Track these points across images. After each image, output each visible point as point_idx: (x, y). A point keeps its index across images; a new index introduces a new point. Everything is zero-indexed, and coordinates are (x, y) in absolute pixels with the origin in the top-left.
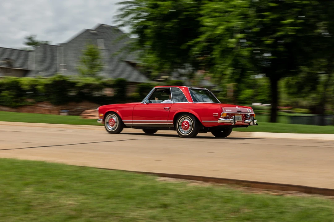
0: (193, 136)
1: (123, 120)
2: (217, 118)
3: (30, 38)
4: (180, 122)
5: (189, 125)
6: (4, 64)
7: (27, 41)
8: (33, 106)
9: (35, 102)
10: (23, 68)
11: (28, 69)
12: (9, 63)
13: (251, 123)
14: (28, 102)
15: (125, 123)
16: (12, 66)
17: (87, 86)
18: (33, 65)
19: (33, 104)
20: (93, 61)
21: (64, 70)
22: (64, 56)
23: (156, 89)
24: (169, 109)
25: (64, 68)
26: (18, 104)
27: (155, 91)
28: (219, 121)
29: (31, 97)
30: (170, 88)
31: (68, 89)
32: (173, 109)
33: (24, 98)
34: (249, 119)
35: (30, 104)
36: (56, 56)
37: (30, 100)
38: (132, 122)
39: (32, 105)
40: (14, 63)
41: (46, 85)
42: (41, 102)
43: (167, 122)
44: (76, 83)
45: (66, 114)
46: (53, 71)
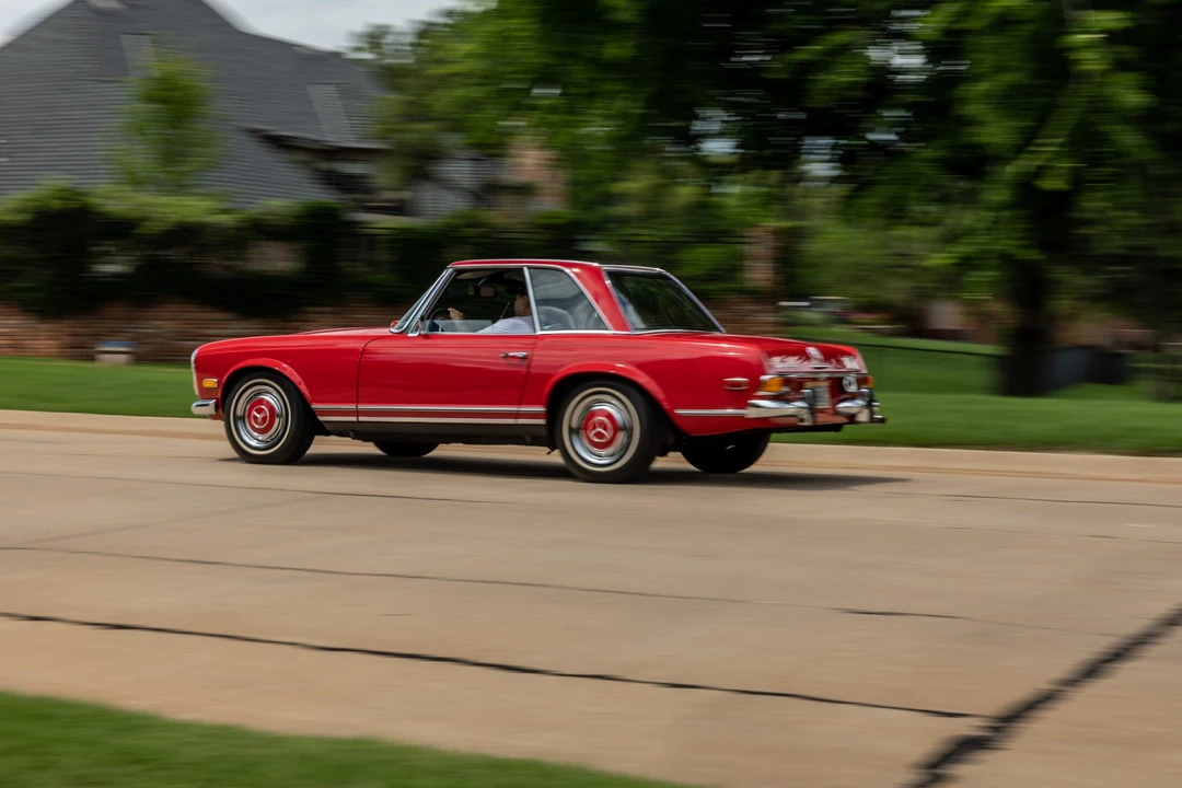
0: (636, 473)
1: (315, 406)
2: (742, 397)
4: (572, 414)
5: (617, 428)
13: (863, 417)
15: (321, 418)
20: (176, 127)
23: (459, 272)
24: (525, 358)
27: (455, 281)
28: (750, 413)
30: (521, 270)
31: (95, 249)
32: (543, 359)
34: (853, 397)
38: (357, 413)
43: (517, 415)
44: (137, 220)
45: (123, 357)
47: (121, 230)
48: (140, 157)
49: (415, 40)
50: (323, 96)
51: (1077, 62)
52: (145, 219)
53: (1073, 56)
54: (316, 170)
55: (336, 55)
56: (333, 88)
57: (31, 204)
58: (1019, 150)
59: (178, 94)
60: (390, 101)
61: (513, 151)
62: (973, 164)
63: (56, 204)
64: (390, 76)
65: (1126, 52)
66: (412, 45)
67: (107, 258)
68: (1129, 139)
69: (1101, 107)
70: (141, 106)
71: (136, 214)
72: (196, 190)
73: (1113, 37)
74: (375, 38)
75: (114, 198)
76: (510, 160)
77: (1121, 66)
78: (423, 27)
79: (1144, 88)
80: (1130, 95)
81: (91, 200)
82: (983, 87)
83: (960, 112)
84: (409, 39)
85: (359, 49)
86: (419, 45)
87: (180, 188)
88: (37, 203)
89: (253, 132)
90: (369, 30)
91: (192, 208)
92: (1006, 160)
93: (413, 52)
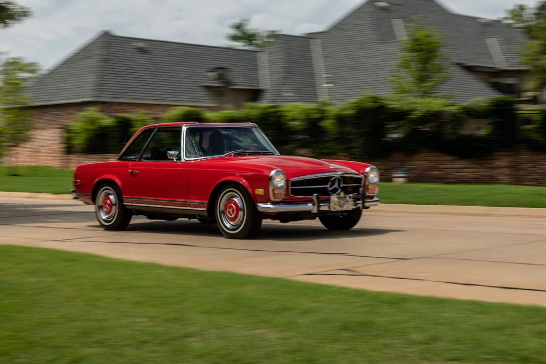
3: (238, 27)
6: (215, 79)
7: (233, 32)
10: (247, 86)
11: (260, 88)
12: (221, 77)
16: (228, 83)
17: (432, 116)
18: (266, 80)
20: (426, 63)
21: (329, 88)
22: (324, 57)
25: (328, 83)
31: (389, 126)
36: (311, 59)
40: (231, 76)
41: (341, 119)
44: (409, 111)
45: (402, 180)
46: (308, 90)
47: (400, 116)
48: (407, 79)
49: (537, 11)
50: (493, 43)
52: (413, 110)
54: (489, 82)
55: (498, 22)
56: (497, 39)
63: (370, 105)
64: (529, 32)
66: (536, 14)
67: (394, 131)
70: (408, 54)
71: (408, 108)
74: (517, 12)
75: (395, 101)
78: (542, 4)
81: (385, 102)
84: (534, 11)
85: (506, 18)
86: (540, 14)
87: (426, 94)
88: (357, 105)
89: (459, 64)
91: (435, 104)
93: (537, 18)
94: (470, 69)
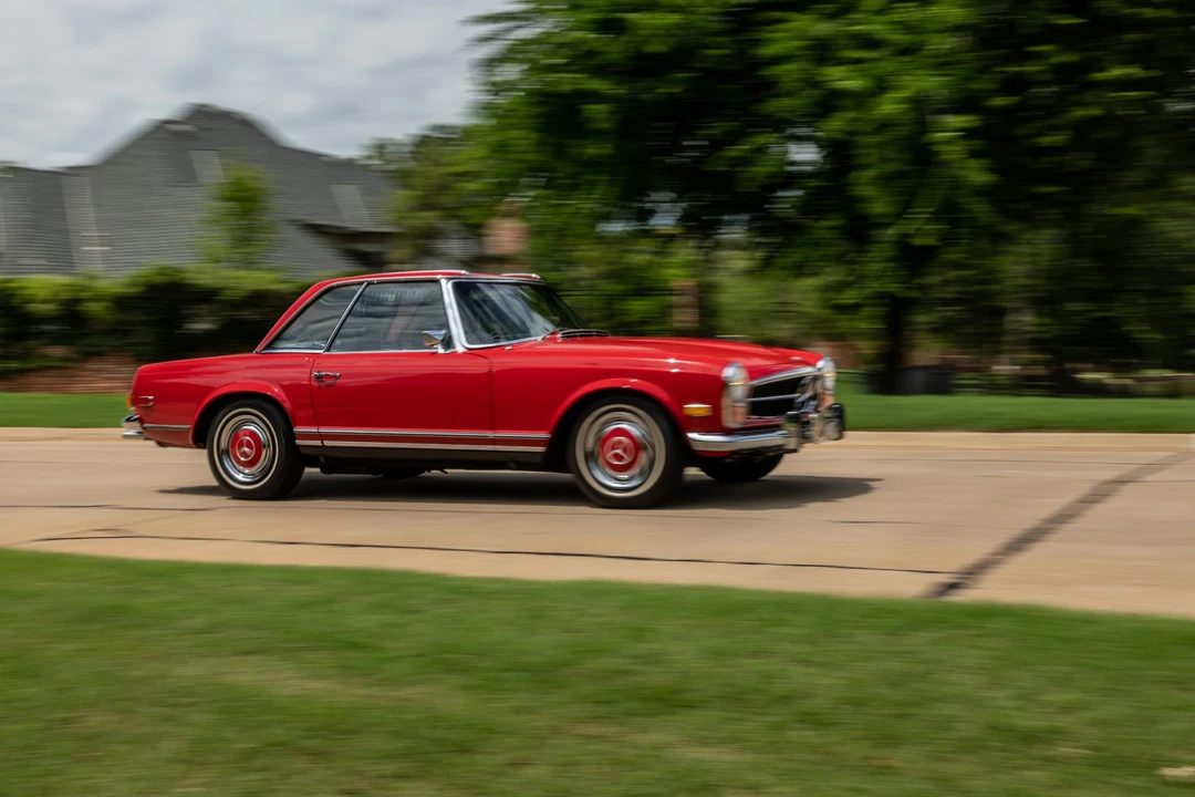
8: (67, 368)
9: (75, 356)
14: (47, 357)
17: (258, 298)
19: (70, 364)
20: (247, 219)
21: (102, 252)
22: (95, 205)
25: (102, 245)
26: (14, 365)
29: (59, 339)
31: (186, 312)
33: (32, 343)
35: (56, 364)
36: (64, 208)
37: (58, 351)
39: (63, 368)
41: (121, 302)
42: (98, 355)
44: (218, 289)
46: (62, 258)
47: (206, 296)
48: (218, 240)
49: (414, 149)
50: (347, 193)
51: (938, 153)
52: (224, 289)
53: (936, 148)
56: (355, 187)
57: (143, 279)
58: (899, 216)
59: (249, 194)
60: (401, 197)
61: (488, 232)
62: (859, 231)
63: (161, 279)
64: (402, 178)
65: (977, 144)
66: (412, 152)
67: (196, 319)
68: (980, 209)
69: (957, 185)
70: (216, 204)
71: (219, 285)
72: (261, 266)
73: (969, 134)
74: (381, 148)
75: (203, 274)
76: (486, 238)
77: (974, 154)
78: (418, 139)
79: (991, 170)
80: (977, 174)
81: (183, 275)
82: (871, 173)
83: (850, 193)
84: (409, 149)
85: (370, 157)
86: (417, 152)
87: (248, 264)
89: (296, 221)
90: (372, 142)
92: (887, 225)
93: (414, 159)
94: (318, 230)
